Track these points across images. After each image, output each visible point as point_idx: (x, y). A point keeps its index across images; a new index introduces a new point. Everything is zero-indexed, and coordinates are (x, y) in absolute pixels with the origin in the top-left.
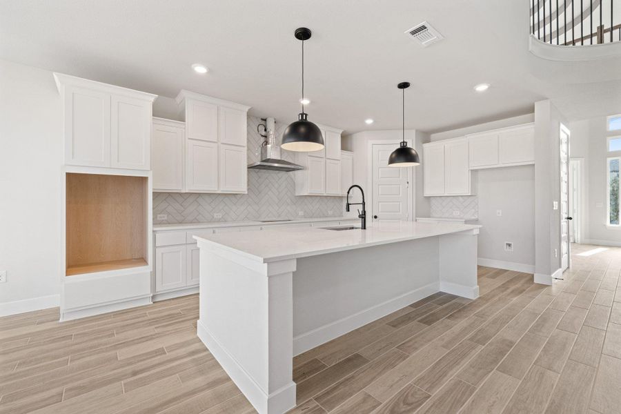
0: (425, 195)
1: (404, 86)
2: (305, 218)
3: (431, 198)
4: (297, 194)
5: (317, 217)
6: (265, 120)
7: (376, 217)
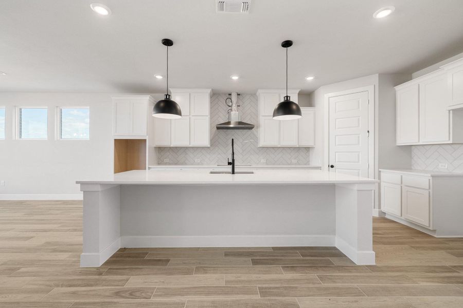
0: (397, 145)
1: (287, 44)
2: (267, 164)
3: (413, 147)
4: (258, 146)
5: (279, 164)
6: (230, 95)
7: (332, 167)
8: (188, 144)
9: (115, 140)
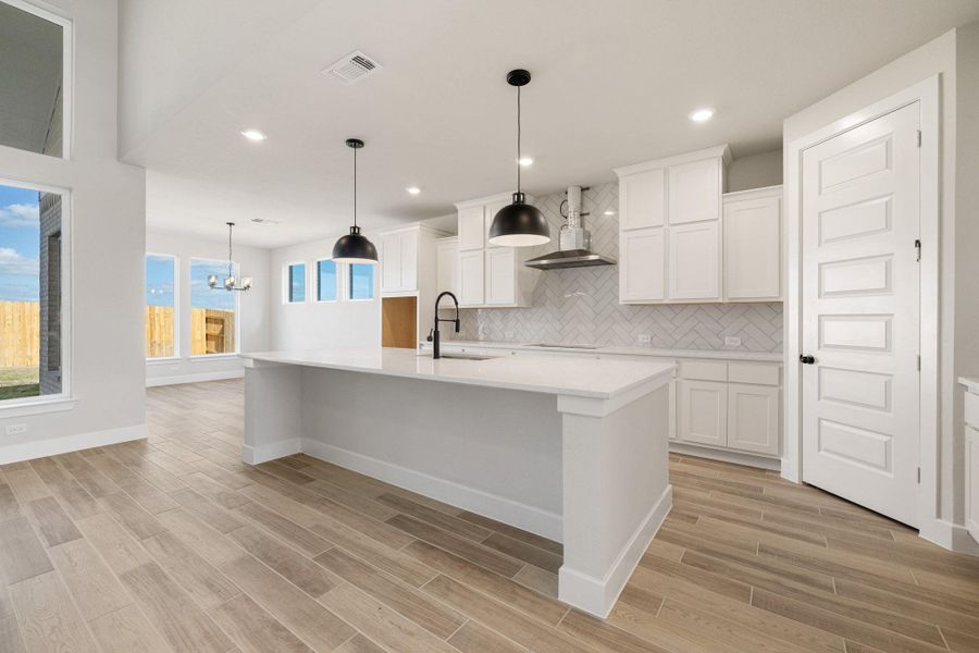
1: (519, 78)
2: (653, 347)
5: (686, 348)
6: (567, 192)
7: (810, 360)
8: (482, 302)
9: (384, 299)
